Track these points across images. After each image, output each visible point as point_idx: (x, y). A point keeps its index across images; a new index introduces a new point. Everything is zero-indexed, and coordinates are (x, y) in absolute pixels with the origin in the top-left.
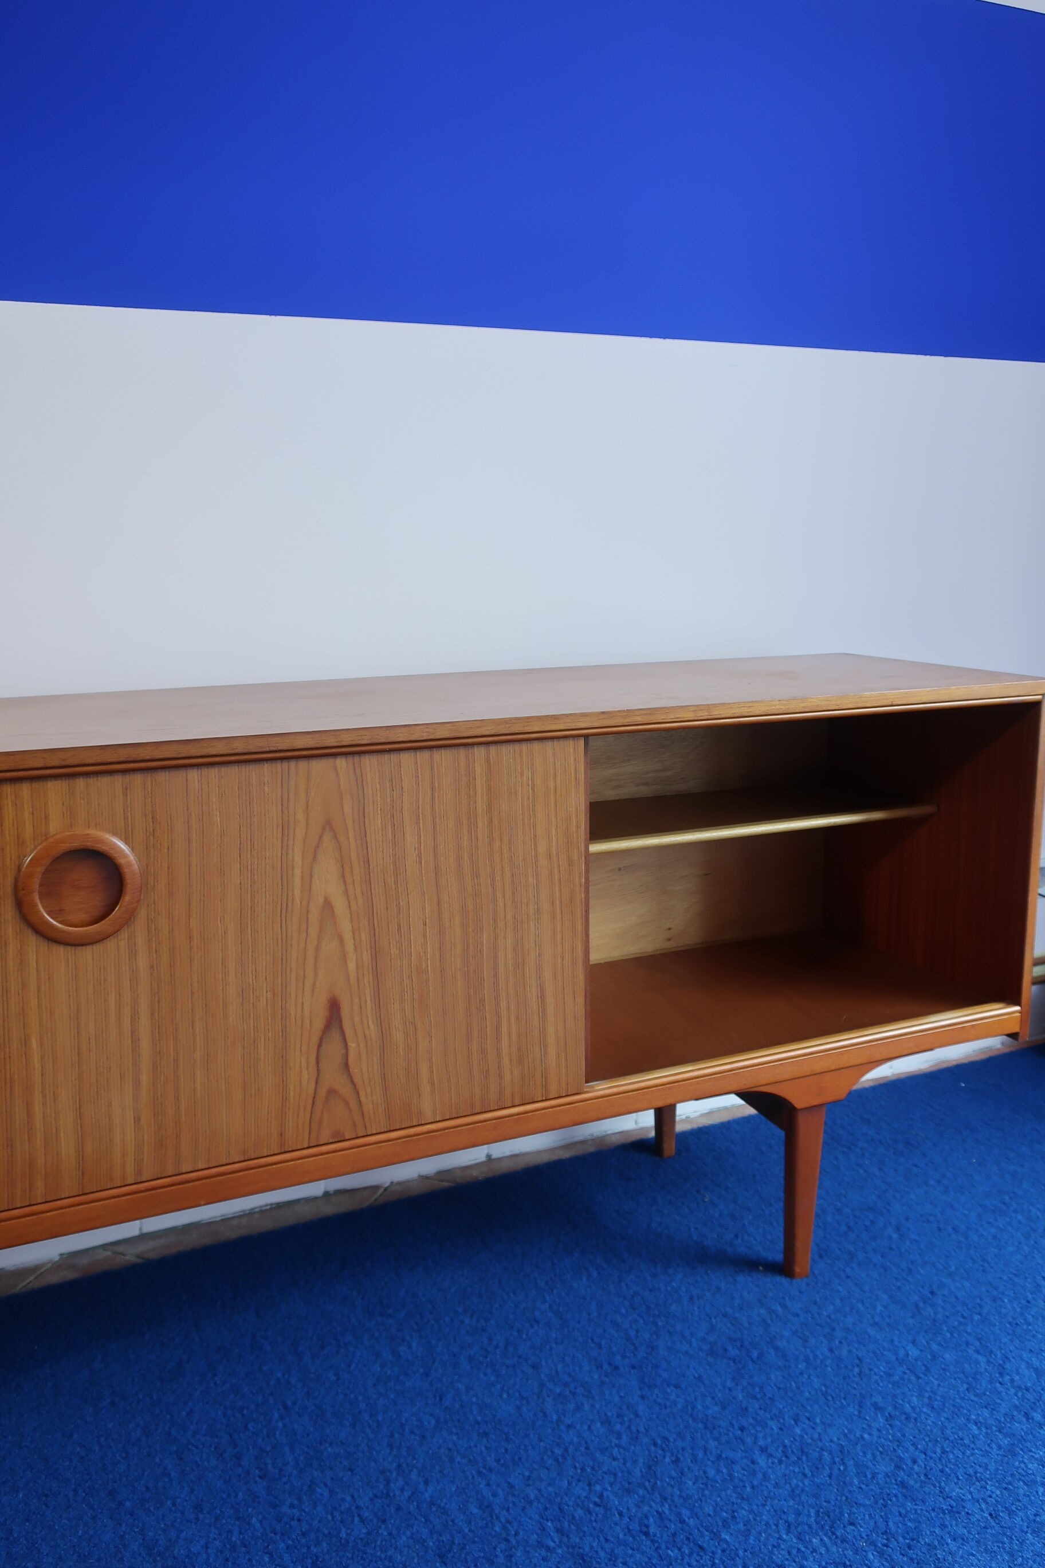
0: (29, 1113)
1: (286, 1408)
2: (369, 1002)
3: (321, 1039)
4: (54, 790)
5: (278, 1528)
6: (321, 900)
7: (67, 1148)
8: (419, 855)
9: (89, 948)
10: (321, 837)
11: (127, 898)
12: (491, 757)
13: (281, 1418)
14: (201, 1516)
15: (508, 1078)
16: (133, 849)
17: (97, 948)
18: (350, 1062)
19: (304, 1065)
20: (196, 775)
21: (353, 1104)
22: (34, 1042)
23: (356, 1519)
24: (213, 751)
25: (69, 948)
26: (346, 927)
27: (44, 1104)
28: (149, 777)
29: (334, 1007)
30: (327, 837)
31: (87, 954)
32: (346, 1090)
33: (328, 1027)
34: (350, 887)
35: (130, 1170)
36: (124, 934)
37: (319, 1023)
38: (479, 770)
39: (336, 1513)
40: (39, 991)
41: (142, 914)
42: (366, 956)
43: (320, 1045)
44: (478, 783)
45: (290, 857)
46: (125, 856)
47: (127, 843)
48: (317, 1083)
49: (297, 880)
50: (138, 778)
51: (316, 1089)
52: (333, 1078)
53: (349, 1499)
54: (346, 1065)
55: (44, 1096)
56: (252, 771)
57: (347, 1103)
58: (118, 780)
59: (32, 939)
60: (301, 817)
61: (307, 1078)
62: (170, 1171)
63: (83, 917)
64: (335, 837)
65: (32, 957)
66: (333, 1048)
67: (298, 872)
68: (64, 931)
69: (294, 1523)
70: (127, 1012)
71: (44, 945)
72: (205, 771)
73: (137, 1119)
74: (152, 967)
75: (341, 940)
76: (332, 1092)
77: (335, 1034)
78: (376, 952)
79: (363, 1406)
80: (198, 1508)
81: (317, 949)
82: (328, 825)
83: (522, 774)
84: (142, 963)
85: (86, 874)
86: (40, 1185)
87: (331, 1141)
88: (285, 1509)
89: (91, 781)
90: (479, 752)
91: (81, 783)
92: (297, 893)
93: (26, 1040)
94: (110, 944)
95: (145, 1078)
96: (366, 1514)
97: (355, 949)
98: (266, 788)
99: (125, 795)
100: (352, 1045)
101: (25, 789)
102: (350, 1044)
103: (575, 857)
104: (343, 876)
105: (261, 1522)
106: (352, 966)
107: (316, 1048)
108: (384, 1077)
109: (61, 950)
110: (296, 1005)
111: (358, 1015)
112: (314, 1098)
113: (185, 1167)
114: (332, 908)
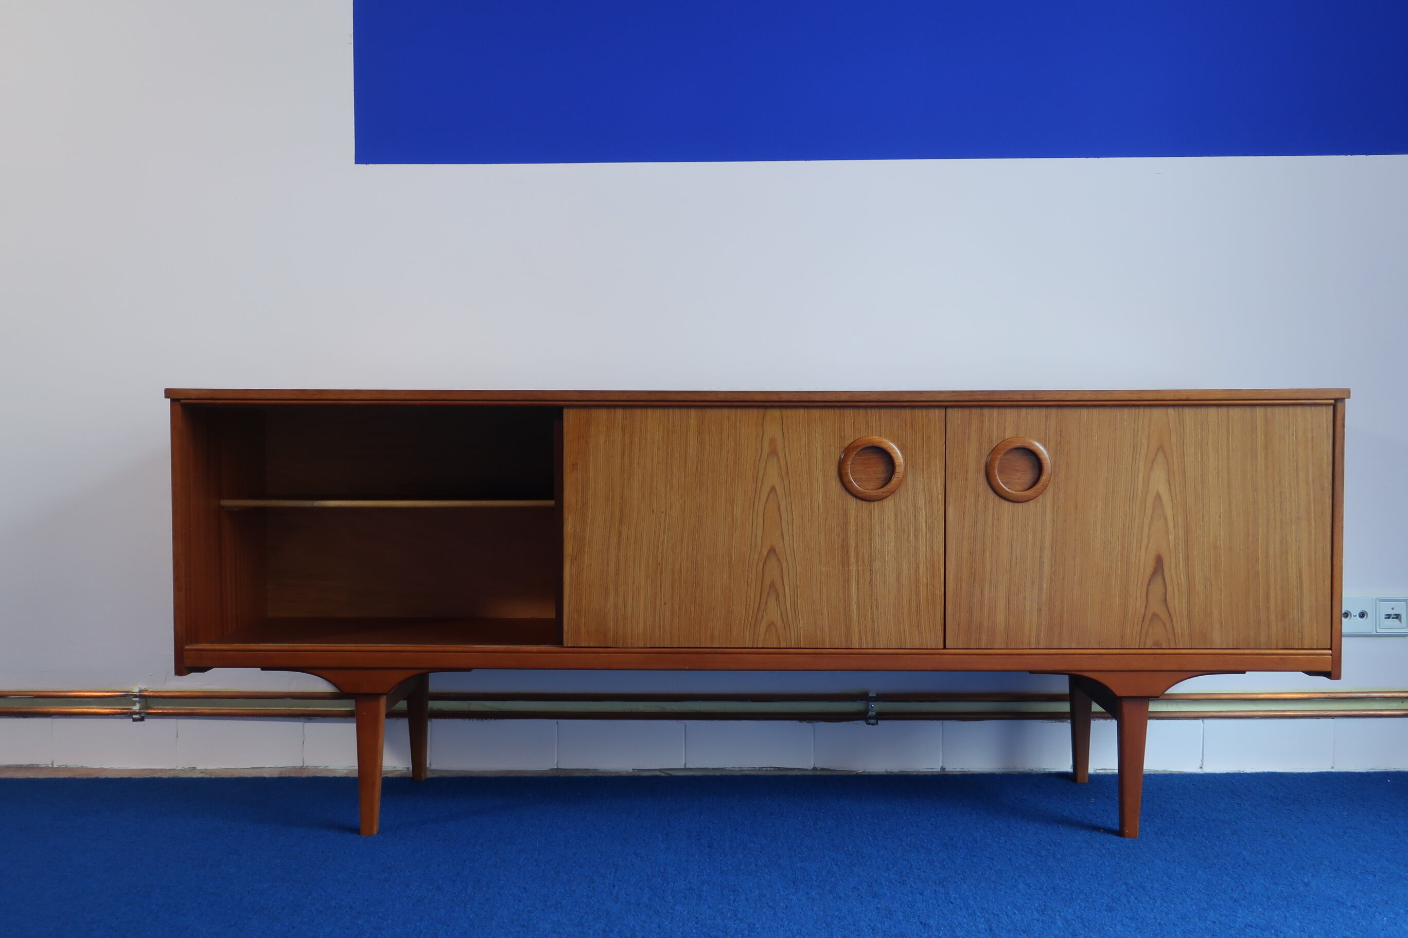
0: (982, 596)
2: (1181, 561)
3: (1150, 580)
4: (1010, 414)
6: (1154, 494)
7: (1000, 619)
8: (1218, 473)
9: (1022, 504)
10: (1156, 455)
11: (1044, 478)
12: (1268, 414)
15: (1273, 627)
16: (1048, 451)
17: (1025, 505)
18: (1168, 598)
19: (1139, 595)
20: (1085, 412)
21: (1169, 626)
22: (988, 554)
25: (1011, 503)
26: (1169, 512)
27: (990, 591)
28: (1060, 411)
29: (1159, 561)
30: (1160, 455)
31: (1019, 506)
32: (1164, 615)
33: (1154, 573)
34: (1173, 488)
35: (1033, 640)
36: (1040, 500)
37: (1149, 571)
38: (1259, 422)
40: (993, 526)
41: (1051, 490)
42: (1181, 533)
43: (1149, 584)
44: (1259, 431)
45: (1137, 464)
46: (1044, 455)
47: (1045, 447)
48: (1146, 607)
49: (1141, 479)
50: (1053, 412)
51: (1145, 611)
52: (1156, 606)
54: (1165, 600)
55: (990, 586)
56: (1118, 412)
57: (1164, 624)
58: (1044, 411)
59: (991, 494)
60: (1145, 442)
61: (1140, 604)
62: (1055, 646)
63: (1018, 487)
64: (1165, 455)
65: (991, 506)
66: (1157, 587)
67: (1141, 475)
68: (1009, 493)
70: (1038, 545)
71: (997, 498)
73: (1039, 610)
74: (1054, 520)
75: (1166, 519)
76: (1155, 615)
77: (1159, 579)
78: (1187, 531)
81: (1151, 524)
82: (1161, 448)
83: (1289, 428)
84: (1048, 518)
85: (1023, 462)
86: (984, 635)
87: (1153, 647)
89: (1029, 410)
90: (1260, 411)
91: (1024, 411)
92: (1140, 487)
93: (984, 554)
94: (1033, 504)
95: (1045, 586)
97: (1174, 527)
98: (1125, 423)
99: (1046, 420)
100: (1169, 588)
101: (996, 413)
102: (1168, 587)
104: (1169, 481)
106: (1171, 537)
107: (1147, 585)
108: (1189, 612)
109: (1006, 503)
110: (1136, 556)
111: (1174, 569)
112: (1144, 617)
113: (1065, 645)
114: (1161, 499)
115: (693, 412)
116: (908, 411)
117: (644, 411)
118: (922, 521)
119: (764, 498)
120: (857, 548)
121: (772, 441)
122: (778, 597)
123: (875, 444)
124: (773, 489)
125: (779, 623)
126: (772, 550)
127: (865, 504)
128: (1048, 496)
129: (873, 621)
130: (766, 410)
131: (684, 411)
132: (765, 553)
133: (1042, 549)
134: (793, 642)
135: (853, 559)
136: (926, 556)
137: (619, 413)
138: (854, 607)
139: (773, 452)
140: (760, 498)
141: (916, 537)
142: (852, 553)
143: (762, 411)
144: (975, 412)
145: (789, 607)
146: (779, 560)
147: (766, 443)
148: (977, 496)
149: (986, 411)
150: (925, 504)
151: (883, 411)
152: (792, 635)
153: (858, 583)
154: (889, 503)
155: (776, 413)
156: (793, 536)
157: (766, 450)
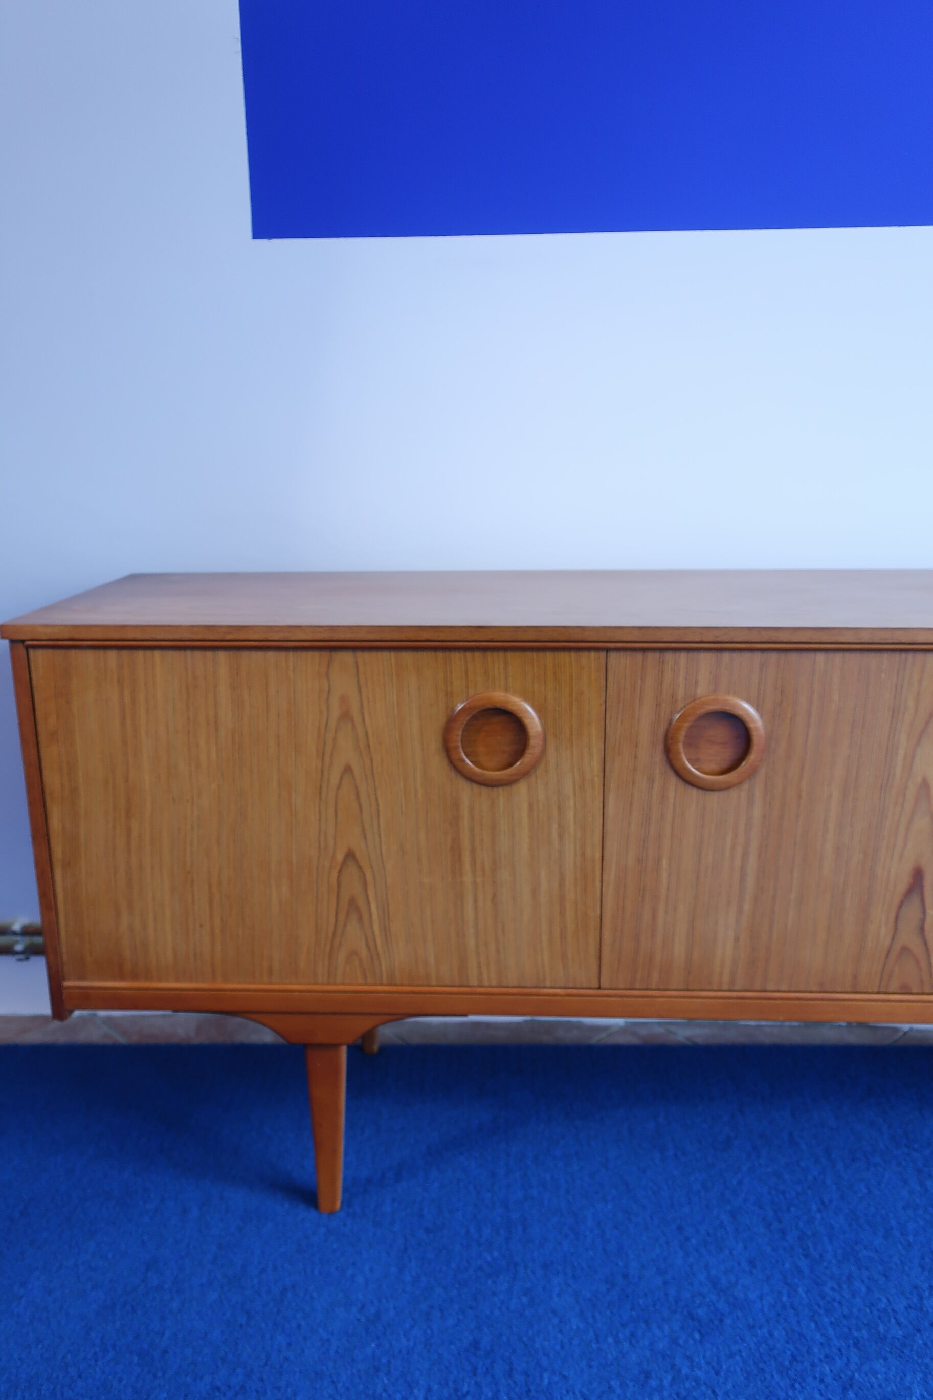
0: (654, 917)
1: (823, 1203)
3: (902, 902)
4: (705, 660)
5: (821, 1303)
6: (919, 780)
7: (679, 950)
9: (716, 793)
11: (752, 757)
13: (819, 1210)
14: (754, 1271)
16: (762, 716)
17: (722, 794)
18: (926, 925)
19: (884, 920)
20: (823, 658)
21: (924, 964)
22: (665, 862)
23: (893, 1320)
24: (842, 639)
25: (701, 791)
27: (666, 912)
28: (783, 656)
29: (918, 876)
31: (713, 797)
32: (918, 950)
33: (909, 893)
35: (726, 978)
36: (746, 786)
37: (902, 887)
39: (874, 1309)
40: (673, 822)
41: (762, 772)
43: (900, 907)
45: (896, 739)
46: (755, 721)
47: (757, 710)
48: (893, 938)
49: (900, 759)
50: (773, 656)
51: (892, 944)
52: (908, 937)
53: (884, 1300)
54: (922, 929)
55: (667, 906)
56: (873, 660)
57: (918, 962)
58: (757, 657)
59: (673, 780)
60: (911, 703)
61: (885, 933)
62: (758, 986)
63: (714, 767)
65: (671, 794)
66: (912, 911)
67: (901, 752)
68: (698, 777)
69: (836, 1305)
70: (739, 851)
71: (681, 784)
72: (831, 655)
73: (737, 939)
74: (764, 817)
76: (905, 949)
77: (915, 900)
79: (893, 1223)
80: (752, 1263)
81: (910, 822)
84: (757, 812)
85: (721, 732)
86: (655, 975)
87: (899, 991)
88: (827, 1289)
89: (736, 655)
91: (726, 656)
92: (898, 770)
93: (658, 860)
94: (733, 793)
95: (747, 907)
96: (902, 1319)
98: (883, 675)
99: (762, 669)
101: (683, 657)
102: (928, 911)
105: (806, 1293)
107: (896, 910)
109: (695, 791)
110: (885, 866)
112: (889, 952)
113: (770, 986)
114: (928, 788)
115: (222, 656)
116: (549, 656)
117: (148, 653)
118: (570, 814)
119: (334, 781)
120: (473, 851)
121: (343, 699)
122: (360, 918)
123: (498, 705)
124: (348, 769)
125: (364, 953)
126: (350, 855)
127: (484, 790)
128: (758, 784)
129: (498, 951)
130: (333, 653)
131: (209, 654)
132: (340, 857)
133: (745, 856)
134: (385, 977)
135: (467, 866)
136: (575, 864)
137: (112, 655)
138: (471, 931)
139: (346, 716)
140: (329, 780)
141: (561, 836)
142: (467, 857)
143: (325, 655)
144: (654, 659)
145: (377, 932)
146: (360, 868)
147: (335, 702)
148: (651, 781)
149: (669, 657)
150: (574, 790)
151: (510, 655)
152: (384, 968)
153: (476, 901)
154: (522, 788)
155: (347, 657)
156: (380, 834)
157: (336, 712)
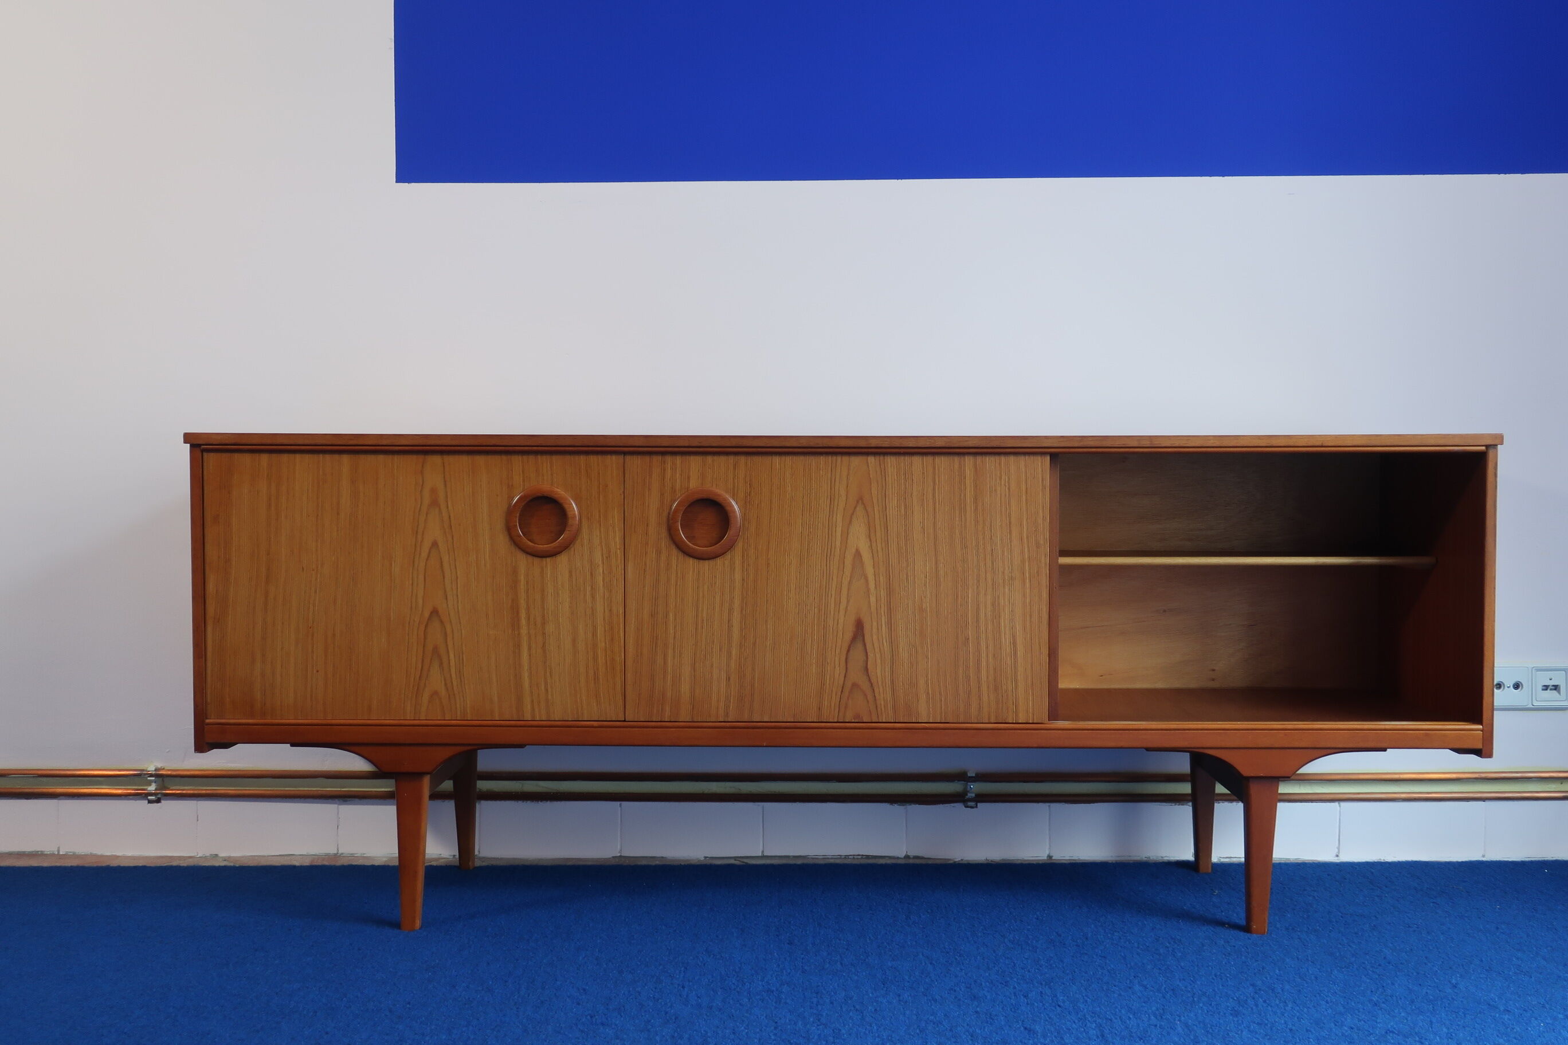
0: (665, 663)
2: (884, 626)
3: (849, 647)
4: (694, 461)
6: (854, 550)
7: (685, 689)
8: (923, 528)
9: (707, 561)
10: (855, 508)
11: (731, 533)
12: (978, 463)
15: (985, 698)
16: (737, 503)
17: (712, 562)
18: (869, 667)
19: (837, 663)
20: (777, 460)
21: (870, 697)
22: (671, 616)
24: (788, 445)
25: (696, 560)
26: (870, 571)
27: (674, 657)
28: (748, 458)
29: (859, 625)
30: (860, 508)
31: (705, 565)
32: (865, 686)
33: (854, 639)
34: (874, 544)
35: (721, 712)
36: (728, 556)
37: (849, 635)
38: (969, 472)
40: (676, 585)
41: (739, 543)
42: (883, 593)
43: (848, 651)
44: (968, 482)
45: (834, 519)
46: (732, 507)
47: (734, 498)
48: (845, 677)
49: (839, 533)
50: (742, 459)
51: (844, 681)
52: (856, 675)
54: (866, 669)
55: (674, 652)
56: (813, 460)
57: (865, 695)
58: (732, 459)
59: (675, 552)
60: (843, 493)
61: (839, 673)
63: (705, 541)
64: (865, 508)
65: (674, 563)
66: (857, 655)
67: (839, 530)
68: (693, 549)
70: (726, 607)
71: (681, 555)
72: (783, 458)
73: (728, 679)
74: (743, 580)
75: (866, 579)
76: (855, 685)
77: (859, 645)
78: (890, 592)
81: (850, 584)
82: (860, 499)
83: (1000, 478)
84: (738, 577)
85: (708, 515)
86: (668, 709)
87: (853, 721)
89: (715, 458)
90: (969, 460)
91: (708, 459)
92: (838, 543)
93: (667, 616)
94: (719, 561)
95: (734, 652)
97: (876, 587)
98: (821, 472)
99: (735, 468)
100: (871, 655)
101: (678, 459)
102: (869, 654)
103: (1042, 542)
104: (870, 537)
106: (873, 599)
107: (846, 652)
108: (892, 682)
109: (691, 560)
110: (834, 620)
111: (876, 635)
112: (843, 687)
113: (756, 718)
114: (861, 556)
115: (345, 459)
116: (582, 458)
117: (292, 456)
118: (600, 579)
119: (424, 555)
120: (528, 609)
121: (433, 491)
122: (441, 664)
123: (545, 494)
124: (435, 544)
125: (443, 692)
126: (435, 612)
127: (536, 560)
128: (737, 554)
129: (547, 690)
130: (427, 457)
131: (336, 457)
132: (427, 615)
133: (731, 611)
134: (459, 713)
135: (523, 622)
136: (604, 619)
137: (265, 458)
138: (526, 675)
139: (434, 503)
140: (420, 554)
141: (593, 597)
142: (523, 615)
143: (421, 457)
144: (658, 459)
145: (454, 676)
146: (442, 622)
147: (426, 493)
148: (659, 552)
149: (669, 459)
150: (603, 560)
151: (555, 458)
152: (458, 706)
153: (530, 648)
154: (563, 559)
155: (437, 459)
156: (457, 596)
157: (427, 501)
